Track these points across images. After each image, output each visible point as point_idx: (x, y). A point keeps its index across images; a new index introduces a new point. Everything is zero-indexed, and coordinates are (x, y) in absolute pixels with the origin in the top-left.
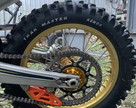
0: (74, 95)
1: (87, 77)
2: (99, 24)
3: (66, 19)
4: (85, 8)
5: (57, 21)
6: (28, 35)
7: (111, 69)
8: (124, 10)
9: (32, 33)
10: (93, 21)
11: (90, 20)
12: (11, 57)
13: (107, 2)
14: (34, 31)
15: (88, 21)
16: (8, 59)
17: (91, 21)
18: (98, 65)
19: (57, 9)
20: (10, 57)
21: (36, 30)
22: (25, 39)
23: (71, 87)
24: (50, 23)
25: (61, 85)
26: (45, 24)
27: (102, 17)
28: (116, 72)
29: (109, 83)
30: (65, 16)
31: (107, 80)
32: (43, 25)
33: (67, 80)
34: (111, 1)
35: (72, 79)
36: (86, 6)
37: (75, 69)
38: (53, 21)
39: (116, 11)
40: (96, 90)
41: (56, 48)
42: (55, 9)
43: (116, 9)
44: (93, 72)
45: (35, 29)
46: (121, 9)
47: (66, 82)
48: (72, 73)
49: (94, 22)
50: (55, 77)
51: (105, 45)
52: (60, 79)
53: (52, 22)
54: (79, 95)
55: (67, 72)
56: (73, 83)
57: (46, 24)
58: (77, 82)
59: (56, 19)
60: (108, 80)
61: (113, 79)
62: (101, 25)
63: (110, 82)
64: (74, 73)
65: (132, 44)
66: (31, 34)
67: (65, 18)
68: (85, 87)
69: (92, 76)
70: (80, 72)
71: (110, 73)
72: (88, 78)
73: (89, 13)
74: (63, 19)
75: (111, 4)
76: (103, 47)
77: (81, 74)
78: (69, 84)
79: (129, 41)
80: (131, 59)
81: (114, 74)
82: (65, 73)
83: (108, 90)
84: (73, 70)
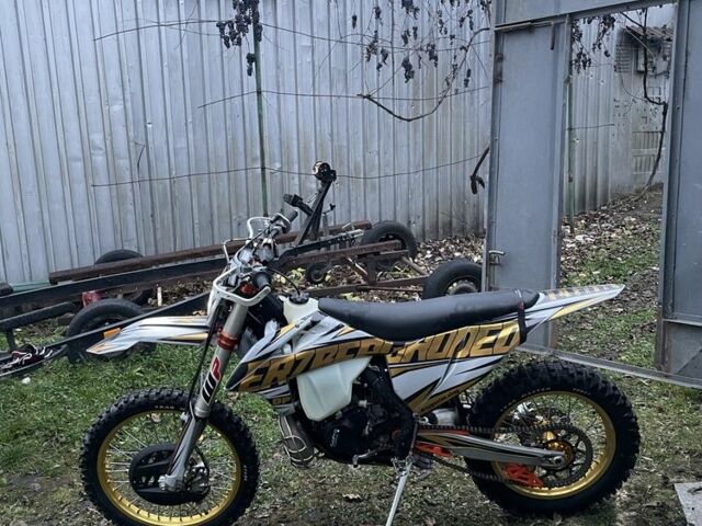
0: (557, 474)
1: (574, 453)
7: (606, 439)
10: (580, 391)
11: (576, 390)
13: (624, 76)
18: (588, 439)
23: (555, 465)
26: (525, 395)
28: (613, 445)
29: (605, 458)
34: (640, 72)
35: (558, 456)
36: (572, 375)
37: (559, 443)
39: (664, 113)
40: (586, 468)
41: (530, 410)
43: (664, 103)
44: (582, 447)
47: (550, 459)
48: (555, 448)
52: (544, 457)
54: (563, 475)
55: (549, 446)
56: (558, 461)
58: (563, 459)
61: (610, 452)
63: (605, 456)
64: (558, 448)
66: (509, 405)
68: (571, 465)
69: (580, 451)
70: (565, 446)
71: (605, 445)
72: (576, 454)
77: (566, 448)
78: (554, 462)
82: (548, 449)
84: (556, 444)
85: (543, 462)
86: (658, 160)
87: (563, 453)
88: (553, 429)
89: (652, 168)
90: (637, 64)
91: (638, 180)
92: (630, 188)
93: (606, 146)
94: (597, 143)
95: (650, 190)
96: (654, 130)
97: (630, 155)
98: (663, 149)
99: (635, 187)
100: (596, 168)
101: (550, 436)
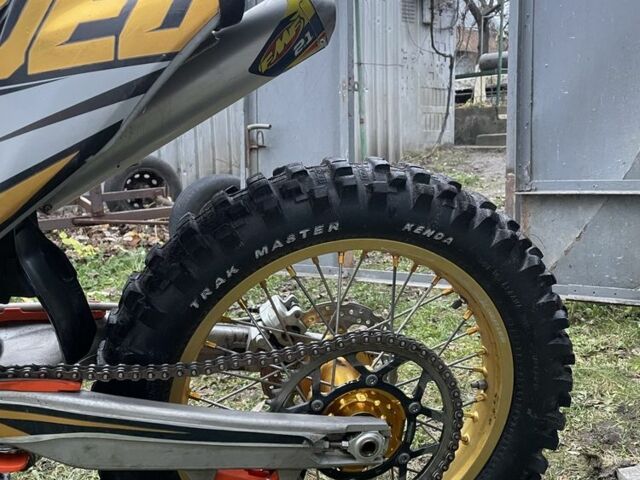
1: (412, 418)
2: (446, 237)
3: (336, 228)
4: (396, 191)
5: (304, 236)
6: (207, 290)
7: (485, 376)
8: (484, 56)
9: (220, 281)
10: (424, 230)
11: (414, 228)
12: (154, 375)
13: (411, 27)
14: (229, 275)
15: (409, 229)
16: (143, 382)
17: (417, 231)
18: (448, 375)
19: (306, 200)
20: (150, 375)
21: (235, 271)
22: (195, 304)
24: (281, 245)
25: (328, 457)
26: (265, 249)
27: (454, 215)
28: (505, 389)
29: (483, 426)
30: (333, 221)
31: (473, 418)
32: (258, 253)
33: (346, 440)
34: (426, 25)
35: (366, 432)
36: (400, 183)
37: (369, 393)
38: (292, 238)
39: (451, 67)
40: (444, 458)
41: (289, 313)
42: (298, 199)
43: (450, 56)
44: (432, 398)
45: (230, 269)
46: (470, 49)
47: (345, 444)
48: (358, 408)
49: (429, 233)
50: (309, 433)
51: (462, 297)
52: (325, 439)
53: (288, 242)
55: (340, 405)
56: (369, 447)
57: (270, 249)
58: (381, 440)
59: (304, 233)
60: (476, 414)
61: (496, 411)
62: (451, 239)
63: (484, 423)
64: (365, 409)
65: (552, 294)
66: (217, 286)
67: (334, 227)
68: (404, 454)
69: (428, 413)
70: (384, 401)
71: (482, 392)
72: (415, 421)
73: (412, 206)
74: (326, 228)
75: (429, 38)
76: (457, 305)
77: (389, 407)
78: (356, 452)
79: (542, 285)
80: (552, 343)
81: (499, 395)
82: (339, 413)
83: (478, 451)
84: (361, 397)
85: (322, 454)
86: (446, 117)
87: (382, 421)
88: (351, 351)
89: (440, 126)
90: (422, 16)
91: (429, 139)
92: (421, 146)
93: (396, 99)
94: (386, 95)
95: (440, 149)
96: (441, 87)
97: (420, 112)
98: (450, 108)
99: (425, 146)
100: (386, 122)
101: (343, 376)
